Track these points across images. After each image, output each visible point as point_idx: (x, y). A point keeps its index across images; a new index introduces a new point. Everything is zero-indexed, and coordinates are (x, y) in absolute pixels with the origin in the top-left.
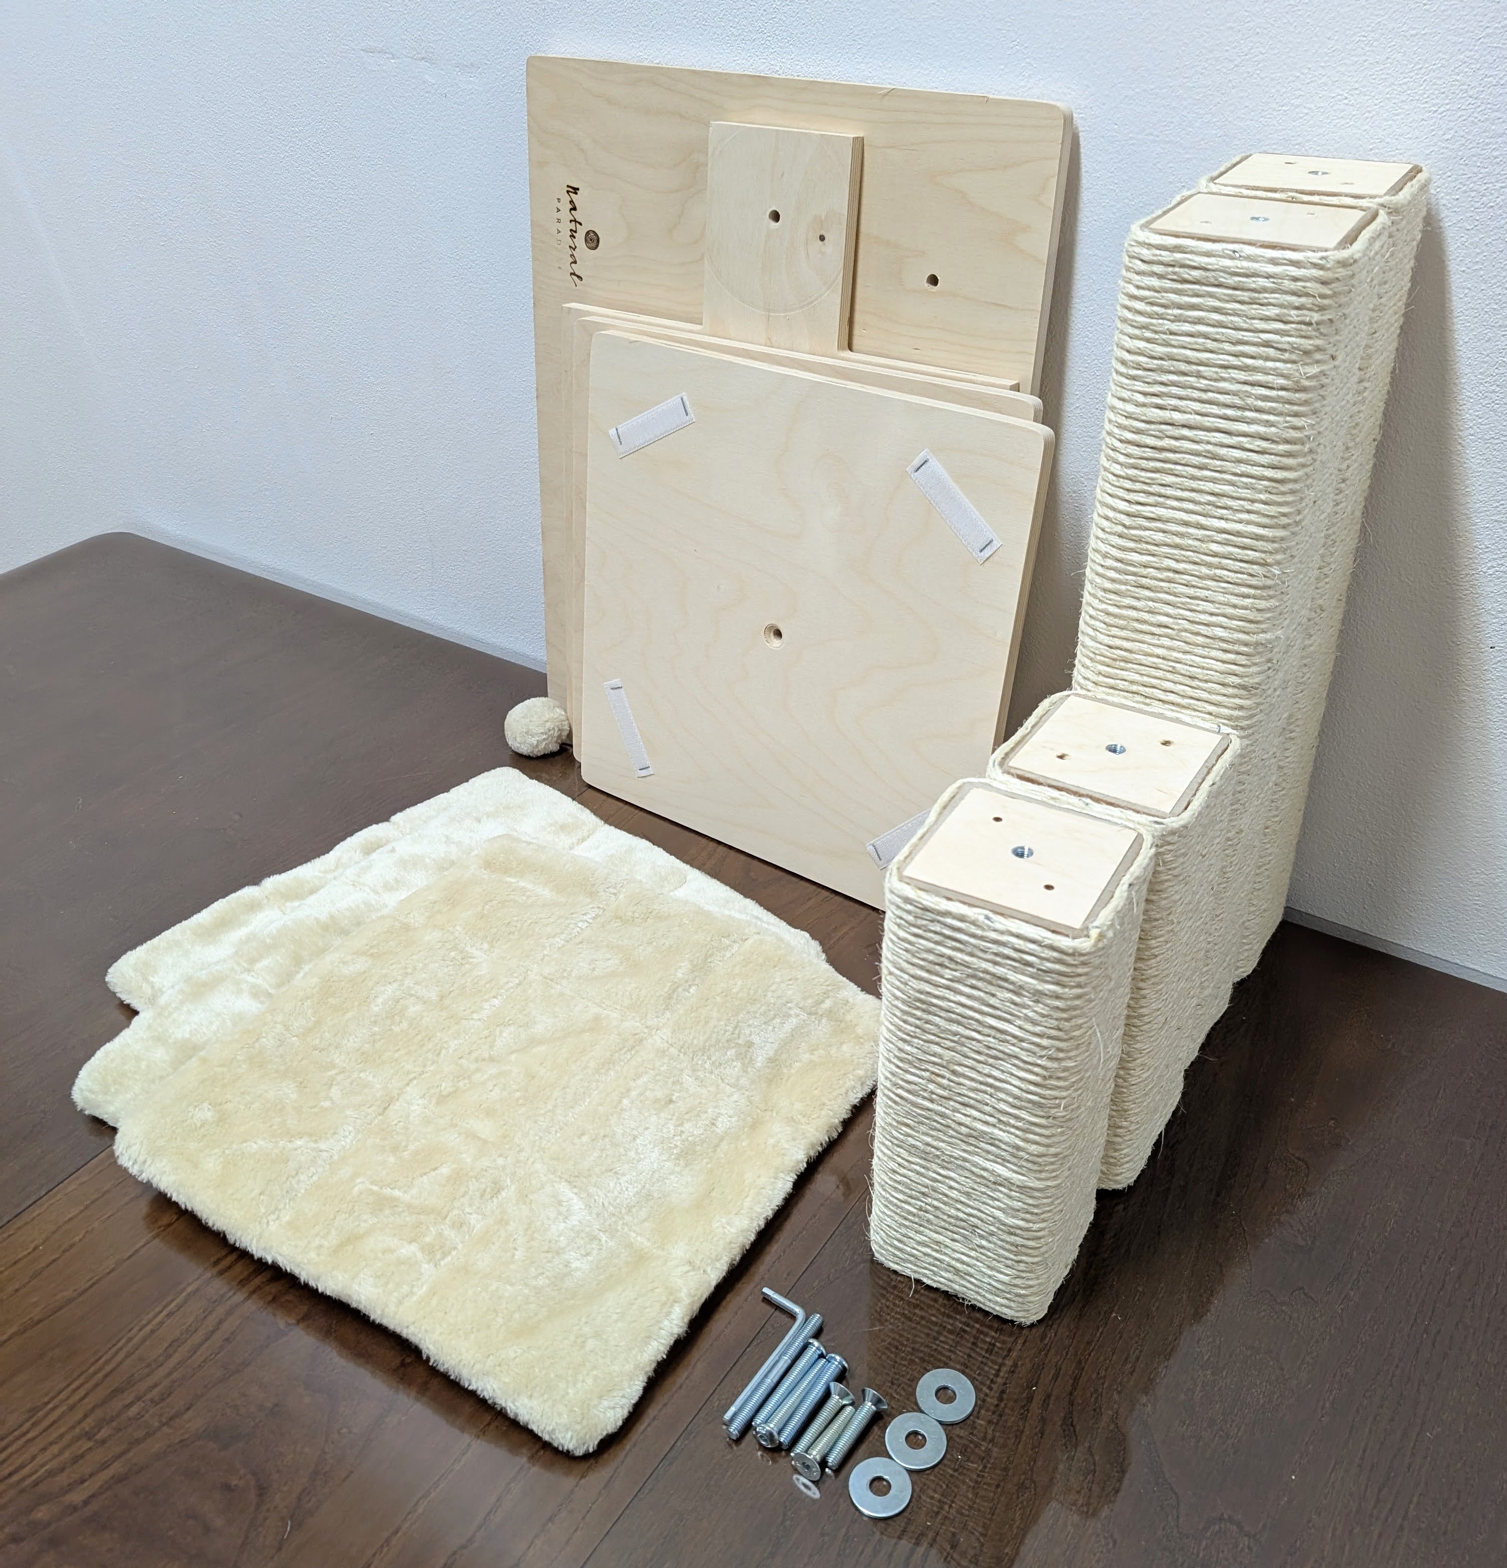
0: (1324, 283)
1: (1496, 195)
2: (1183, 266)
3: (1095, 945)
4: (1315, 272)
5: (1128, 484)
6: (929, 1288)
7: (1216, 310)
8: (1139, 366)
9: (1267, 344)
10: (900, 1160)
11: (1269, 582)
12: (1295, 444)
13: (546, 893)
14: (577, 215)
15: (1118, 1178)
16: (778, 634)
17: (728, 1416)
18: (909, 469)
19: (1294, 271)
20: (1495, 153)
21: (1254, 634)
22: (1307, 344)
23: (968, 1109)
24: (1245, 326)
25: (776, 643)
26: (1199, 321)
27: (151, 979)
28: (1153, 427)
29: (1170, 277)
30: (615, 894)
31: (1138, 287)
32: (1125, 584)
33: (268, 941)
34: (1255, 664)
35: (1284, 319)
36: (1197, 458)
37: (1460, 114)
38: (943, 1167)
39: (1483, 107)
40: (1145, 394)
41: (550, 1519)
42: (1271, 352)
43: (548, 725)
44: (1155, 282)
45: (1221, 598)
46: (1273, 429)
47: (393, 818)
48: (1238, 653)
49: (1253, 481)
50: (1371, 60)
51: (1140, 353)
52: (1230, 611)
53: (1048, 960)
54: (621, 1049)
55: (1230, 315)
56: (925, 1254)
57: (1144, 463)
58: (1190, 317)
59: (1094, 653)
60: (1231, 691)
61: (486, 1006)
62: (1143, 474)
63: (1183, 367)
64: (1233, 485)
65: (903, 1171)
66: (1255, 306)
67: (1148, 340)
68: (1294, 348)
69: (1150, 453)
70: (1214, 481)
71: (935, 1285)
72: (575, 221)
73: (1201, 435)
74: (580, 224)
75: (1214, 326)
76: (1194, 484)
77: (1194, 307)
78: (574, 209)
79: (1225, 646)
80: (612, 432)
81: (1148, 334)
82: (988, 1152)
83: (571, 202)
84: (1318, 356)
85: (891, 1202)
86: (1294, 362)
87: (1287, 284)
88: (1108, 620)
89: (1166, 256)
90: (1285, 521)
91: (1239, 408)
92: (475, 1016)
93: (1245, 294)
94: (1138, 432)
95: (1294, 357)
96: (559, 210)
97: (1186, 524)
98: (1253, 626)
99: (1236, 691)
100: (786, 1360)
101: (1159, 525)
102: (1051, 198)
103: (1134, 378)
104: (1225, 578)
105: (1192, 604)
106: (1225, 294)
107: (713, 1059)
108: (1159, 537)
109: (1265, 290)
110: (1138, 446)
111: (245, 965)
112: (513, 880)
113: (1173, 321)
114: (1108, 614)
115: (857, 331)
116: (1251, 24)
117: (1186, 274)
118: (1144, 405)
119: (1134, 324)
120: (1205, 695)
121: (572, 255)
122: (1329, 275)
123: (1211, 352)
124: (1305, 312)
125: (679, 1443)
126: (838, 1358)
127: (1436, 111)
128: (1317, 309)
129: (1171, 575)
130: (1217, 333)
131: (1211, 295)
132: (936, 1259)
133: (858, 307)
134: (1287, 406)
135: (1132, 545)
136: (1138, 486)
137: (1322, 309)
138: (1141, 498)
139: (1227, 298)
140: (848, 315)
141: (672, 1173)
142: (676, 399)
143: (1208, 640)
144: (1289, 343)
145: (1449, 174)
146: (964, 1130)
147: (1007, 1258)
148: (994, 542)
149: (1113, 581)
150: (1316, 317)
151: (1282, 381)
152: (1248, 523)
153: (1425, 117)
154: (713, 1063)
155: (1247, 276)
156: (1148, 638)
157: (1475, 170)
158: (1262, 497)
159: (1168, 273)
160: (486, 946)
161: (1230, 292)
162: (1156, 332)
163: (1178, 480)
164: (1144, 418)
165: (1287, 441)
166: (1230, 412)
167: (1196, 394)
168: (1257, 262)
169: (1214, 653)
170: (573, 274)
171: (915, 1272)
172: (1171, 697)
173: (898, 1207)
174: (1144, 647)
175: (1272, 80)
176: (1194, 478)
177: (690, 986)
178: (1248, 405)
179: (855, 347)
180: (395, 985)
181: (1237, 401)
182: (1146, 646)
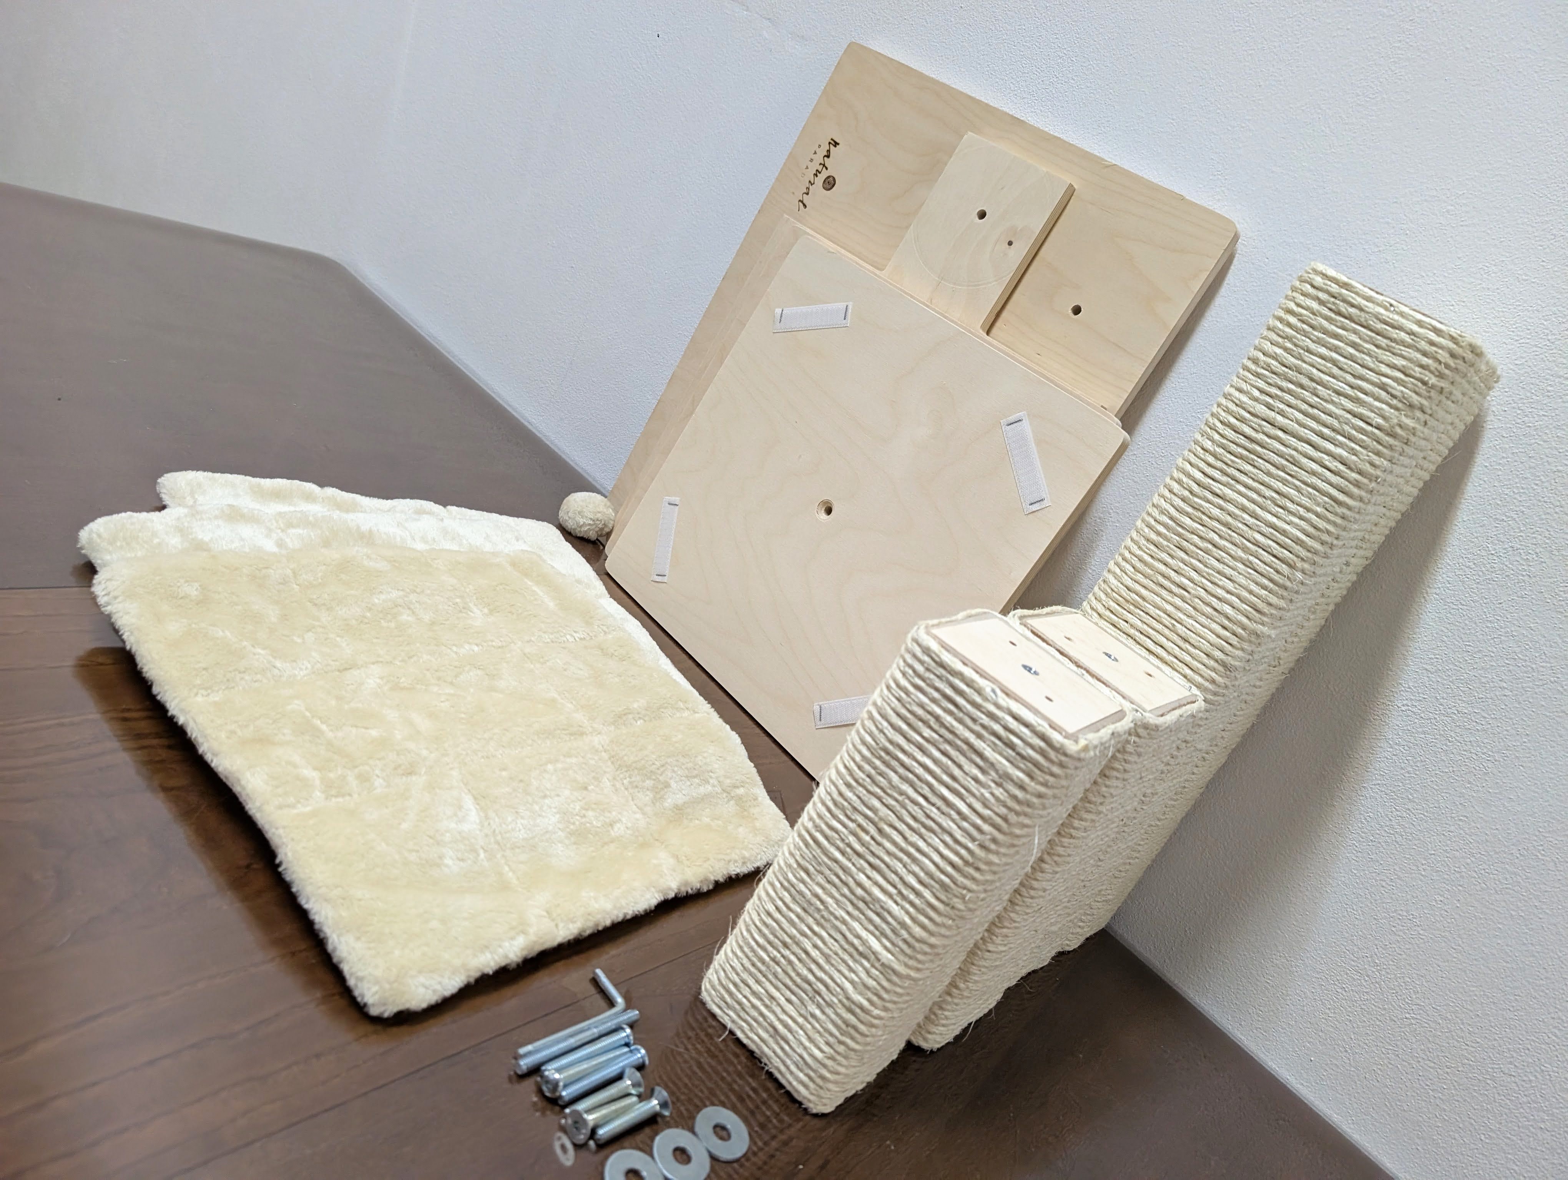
0: (1453, 355)
1: (1537, 419)
2: (1344, 301)
3: (1079, 752)
4: (1451, 345)
5: (1211, 459)
6: (738, 1041)
7: (1354, 345)
8: (1268, 367)
9: (1383, 387)
10: (780, 903)
11: (1288, 584)
12: (1365, 477)
13: (551, 605)
14: (827, 162)
15: (929, 1036)
16: (829, 511)
17: (522, 1051)
18: (1004, 422)
19: (1432, 336)
20: (1549, 388)
21: (1255, 622)
22: (1415, 399)
23: (874, 872)
24: (1372, 365)
25: (823, 516)
26: (1336, 349)
27: (196, 497)
28: (1255, 420)
29: (1329, 305)
30: (605, 633)
31: (1298, 305)
32: (1168, 540)
33: (311, 518)
34: (1243, 650)
35: (1407, 372)
36: (1280, 459)
37: (1535, 349)
38: (818, 924)
39: (1554, 351)
40: (1262, 391)
41: (318, 1056)
42: (1383, 394)
43: (599, 516)
44: (1315, 305)
45: (1242, 580)
46: (1354, 458)
47: (449, 507)
48: (1234, 634)
49: (1317, 493)
50: (1484, 285)
51: (1275, 357)
52: (1245, 594)
53: (1032, 747)
54: (564, 729)
55: (1364, 353)
56: (754, 1007)
57: (1233, 447)
58: (1330, 343)
59: (1112, 590)
60: (1212, 663)
61: (467, 646)
62: (1228, 455)
63: (1305, 381)
64: (1299, 491)
65: (777, 915)
66: (1387, 353)
67: (1286, 349)
68: (1404, 397)
69: (1242, 440)
70: (1284, 482)
71: (745, 1041)
72: (824, 165)
73: (1293, 441)
74: (827, 168)
75: (1345, 357)
76: (1267, 479)
77: (1336, 336)
78: (828, 156)
79: (1226, 622)
80: (778, 311)
81: (1289, 345)
82: (871, 921)
83: (829, 151)
84: (1418, 414)
85: (748, 944)
86: (1397, 409)
87: (1423, 345)
88: (1139, 565)
89: (1334, 288)
90: (1325, 537)
91: (1334, 430)
92: (454, 649)
93: (1385, 341)
94: (1242, 420)
95: (1400, 405)
96: (815, 153)
97: (1244, 509)
98: (1257, 615)
99: (1216, 665)
100: (595, 1031)
101: (1221, 502)
102: (1197, 285)
103: (1258, 375)
104: (1255, 565)
105: (1215, 577)
106: (1367, 335)
107: (633, 779)
108: (1216, 512)
109: (1403, 343)
110: (1235, 431)
111: (282, 525)
112: (530, 583)
113: (1313, 342)
114: (1141, 560)
115: (999, 324)
116: (1404, 226)
117: (1343, 307)
118: (1256, 400)
119: (1281, 333)
120: (1188, 659)
121: (808, 188)
122: (1459, 351)
123: (1334, 377)
124: (1427, 373)
125: (467, 1053)
126: (643, 1051)
127: (1517, 340)
128: (1437, 374)
129: (1210, 546)
130: (1346, 364)
131: (1355, 332)
132: (762, 1014)
133: (1009, 307)
134: (1375, 443)
135: (1190, 510)
136: (1219, 464)
137: (1441, 376)
138: (1217, 474)
139: (1368, 338)
140: (999, 309)
141: (561, 842)
142: (842, 305)
143: (1215, 613)
144: (1402, 392)
145: (1507, 390)
146: (859, 891)
147: (831, 1034)
148: (1045, 501)
149: (1159, 534)
150: (1433, 380)
151: (1380, 421)
152: (1296, 526)
153: (1507, 342)
154: (630, 783)
155: (1393, 327)
156: (1164, 593)
157: (1529, 394)
158: (1319, 509)
159: (1329, 302)
160: (486, 611)
161: (1373, 335)
162: (1296, 345)
163: (1255, 471)
164: (1252, 410)
165: (1360, 472)
166: (1326, 431)
167: (1304, 407)
168: (1408, 319)
169: (1214, 626)
170: (802, 202)
171: (733, 1021)
172: (1159, 651)
173: (753, 951)
174: (1158, 600)
175: (1402, 271)
176: (1269, 474)
177: (640, 718)
178: (1343, 430)
179: (991, 334)
180: (401, 593)
181: (1336, 423)
182: (1159, 599)
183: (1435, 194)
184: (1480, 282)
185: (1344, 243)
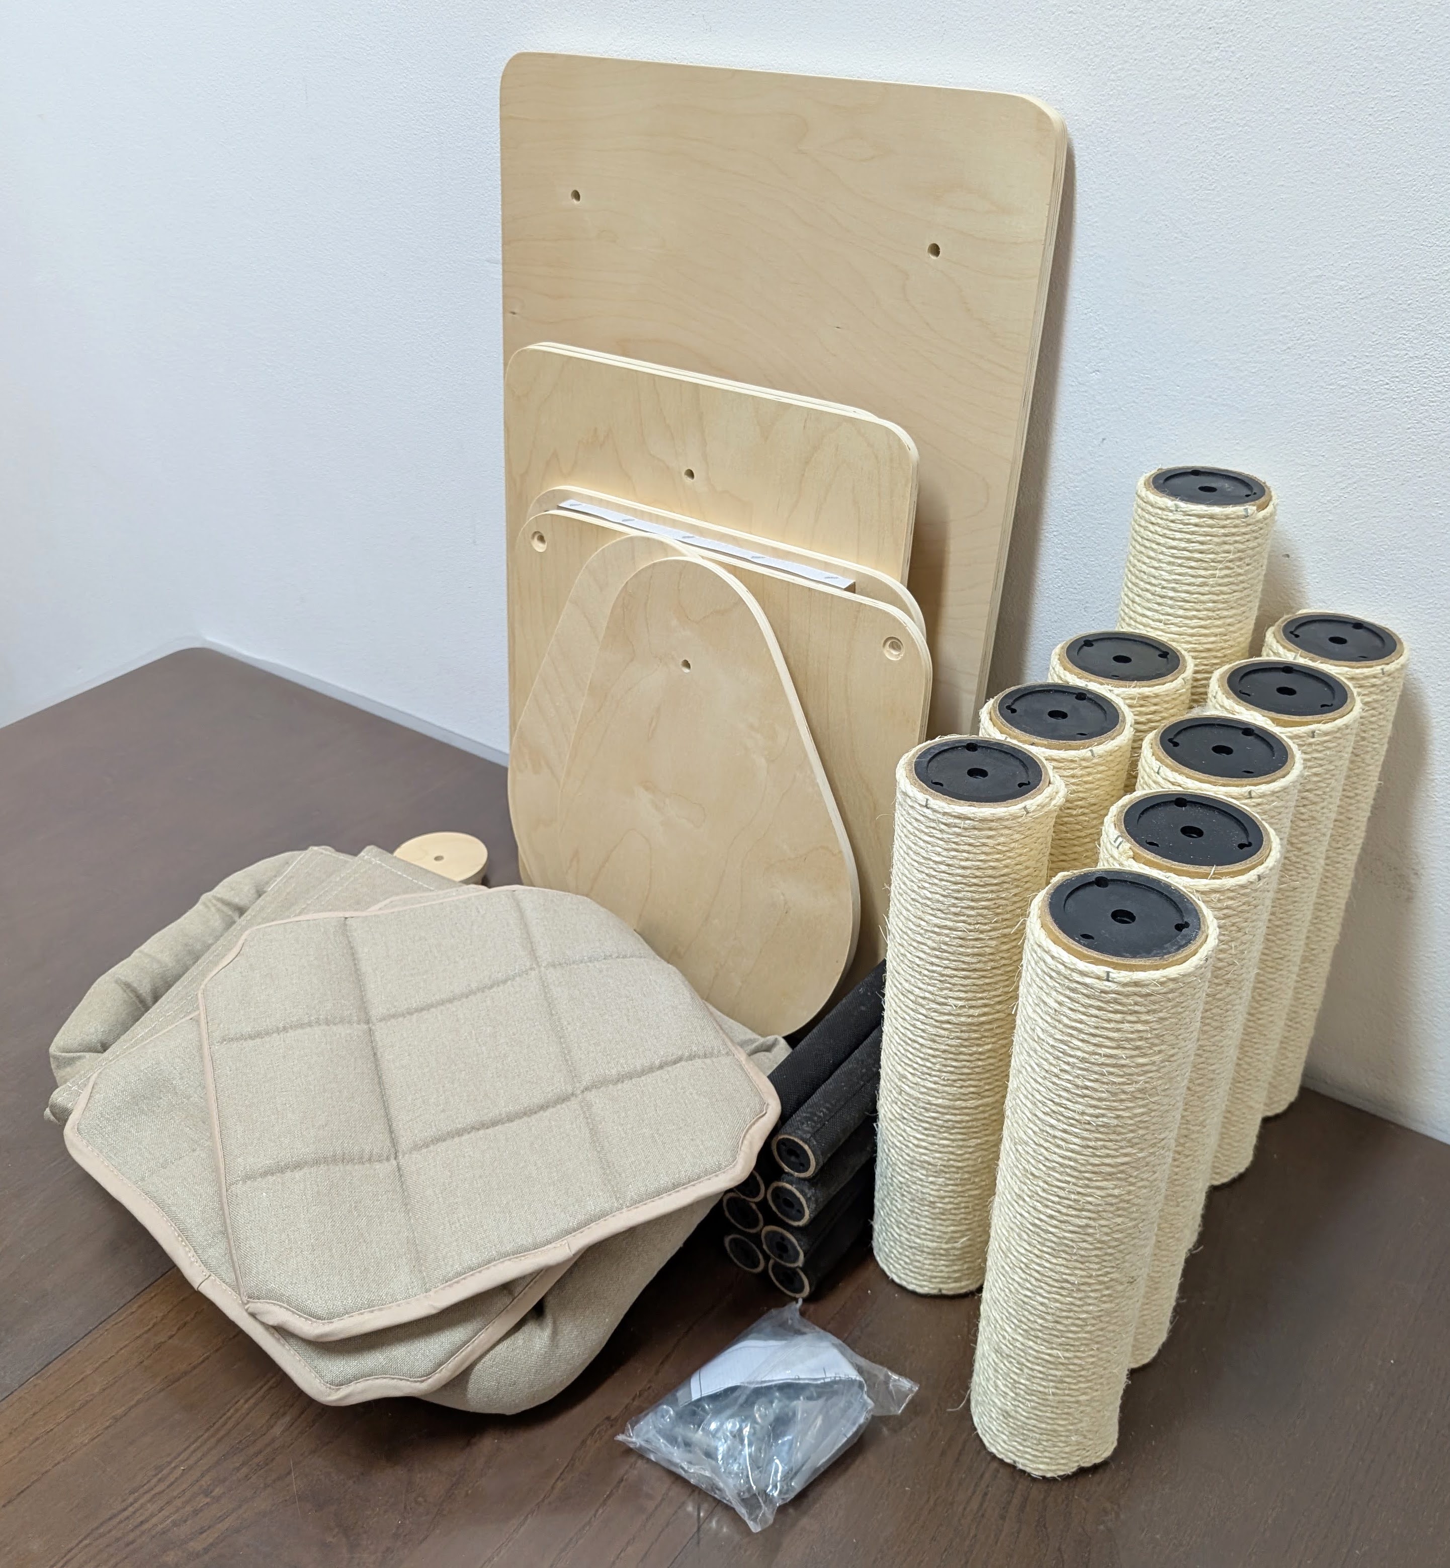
50: (1410, 354)
183: (1320, 273)
184: (1405, 352)
185: (1250, 348)
